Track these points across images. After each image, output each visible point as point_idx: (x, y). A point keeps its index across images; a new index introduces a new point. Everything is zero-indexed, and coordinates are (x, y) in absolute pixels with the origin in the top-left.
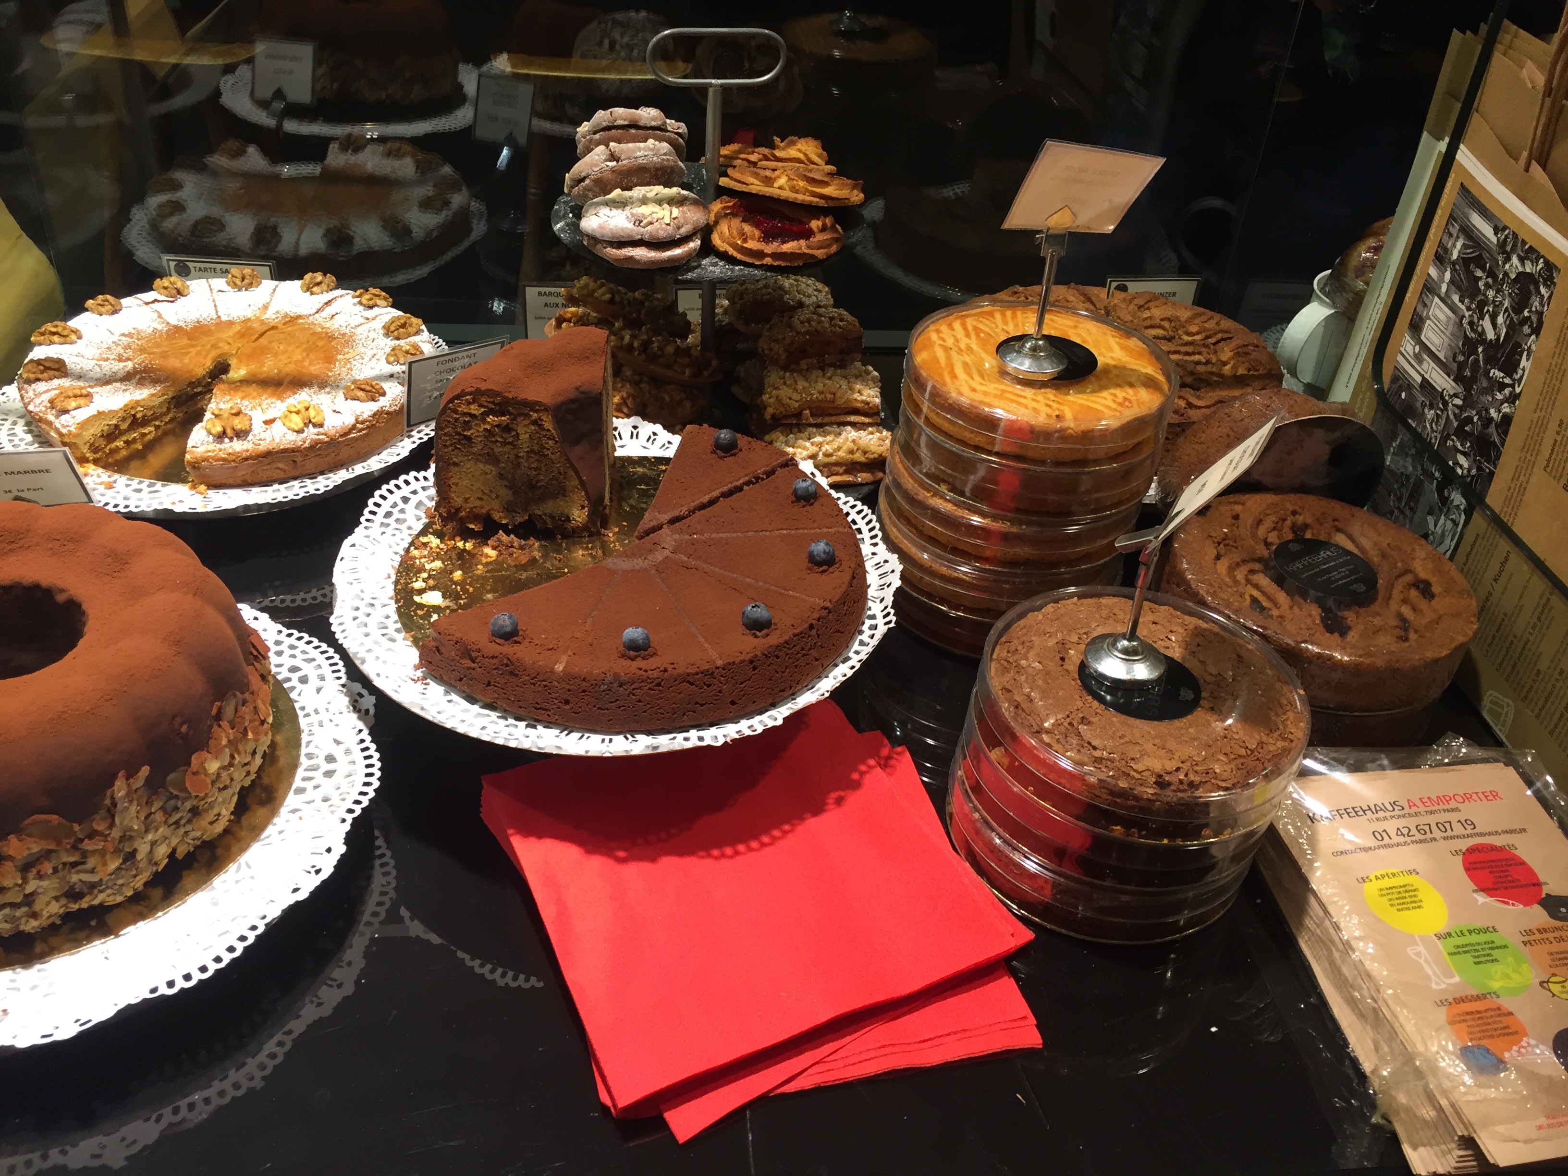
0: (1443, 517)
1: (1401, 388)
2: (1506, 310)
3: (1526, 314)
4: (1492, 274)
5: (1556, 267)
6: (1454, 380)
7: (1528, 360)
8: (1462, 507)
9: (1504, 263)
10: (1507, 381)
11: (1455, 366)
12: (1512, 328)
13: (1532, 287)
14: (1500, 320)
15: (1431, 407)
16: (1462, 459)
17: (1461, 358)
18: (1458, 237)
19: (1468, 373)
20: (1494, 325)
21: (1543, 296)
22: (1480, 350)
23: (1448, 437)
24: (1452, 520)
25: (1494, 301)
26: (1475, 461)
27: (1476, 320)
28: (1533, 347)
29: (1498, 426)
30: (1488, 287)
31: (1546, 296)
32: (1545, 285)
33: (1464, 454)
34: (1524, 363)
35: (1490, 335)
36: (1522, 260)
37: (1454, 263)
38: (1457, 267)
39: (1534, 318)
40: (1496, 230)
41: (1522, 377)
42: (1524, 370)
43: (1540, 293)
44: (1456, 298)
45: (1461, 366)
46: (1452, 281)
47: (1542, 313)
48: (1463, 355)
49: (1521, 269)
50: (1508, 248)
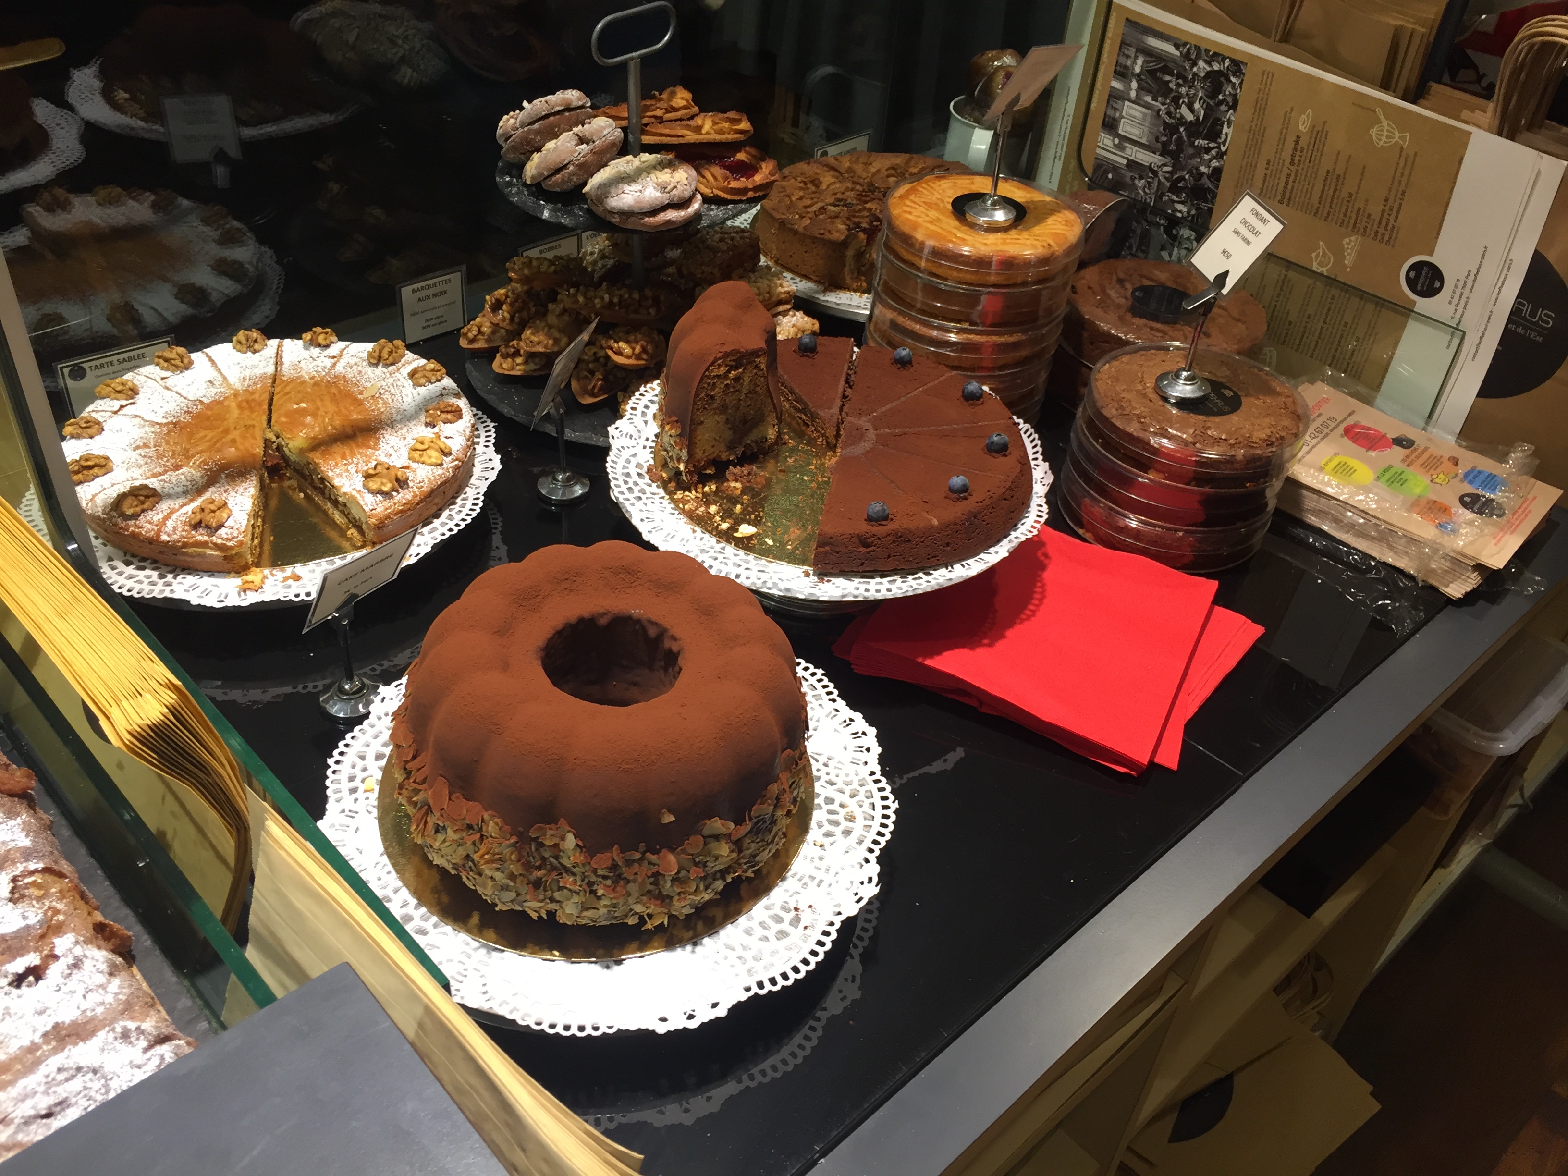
0: (1176, 249)
1: (1106, 172)
2: (1201, 98)
3: (1221, 97)
4: (1179, 76)
5: (1242, 63)
6: (1160, 155)
7: (1229, 128)
8: (1193, 238)
9: (1192, 68)
10: (1212, 145)
11: (1159, 145)
12: (1208, 110)
13: (1222, 79)
14: (1197, 106)
15: (1141, 178)
16: (1179, 207)
17: (1164, 139)
18: (1136, 57)
19: (1173, 147)
20: (1192, 110)
21: (1234, 84)
22: (1182, 129)
23: (1163, 194)
24: (1186, 248)
25: (1187, 95)
26: (1193, 204)
27: (1172, 109)
28: (1233, 118)
29: (1209, 177)
30: (1179, 85)
31: (1237, 83)
32: (1234, 75)
33: (1182, 203)
34: (1225, 129)
35: (1190, 117)
36: (1209, 63)
37: (1138, 75)
38: (1143, 77)
39: (1230, 99)
40: (1177, 47)
41: (1226, 140)
42: (1227, 135)
43: (1231, 82)
44: (1148, 99)
45: (1165, 145)
46: (1140, 88)
47: (1236, 94)
48: (1166, 135)
49: (1208, 69)
50: (1193, 57)
